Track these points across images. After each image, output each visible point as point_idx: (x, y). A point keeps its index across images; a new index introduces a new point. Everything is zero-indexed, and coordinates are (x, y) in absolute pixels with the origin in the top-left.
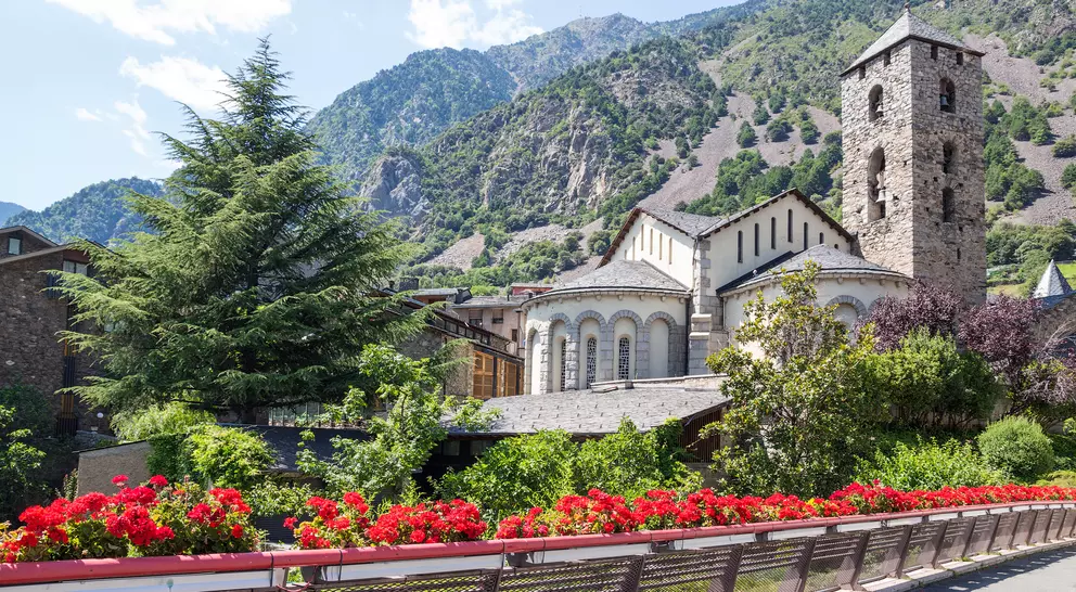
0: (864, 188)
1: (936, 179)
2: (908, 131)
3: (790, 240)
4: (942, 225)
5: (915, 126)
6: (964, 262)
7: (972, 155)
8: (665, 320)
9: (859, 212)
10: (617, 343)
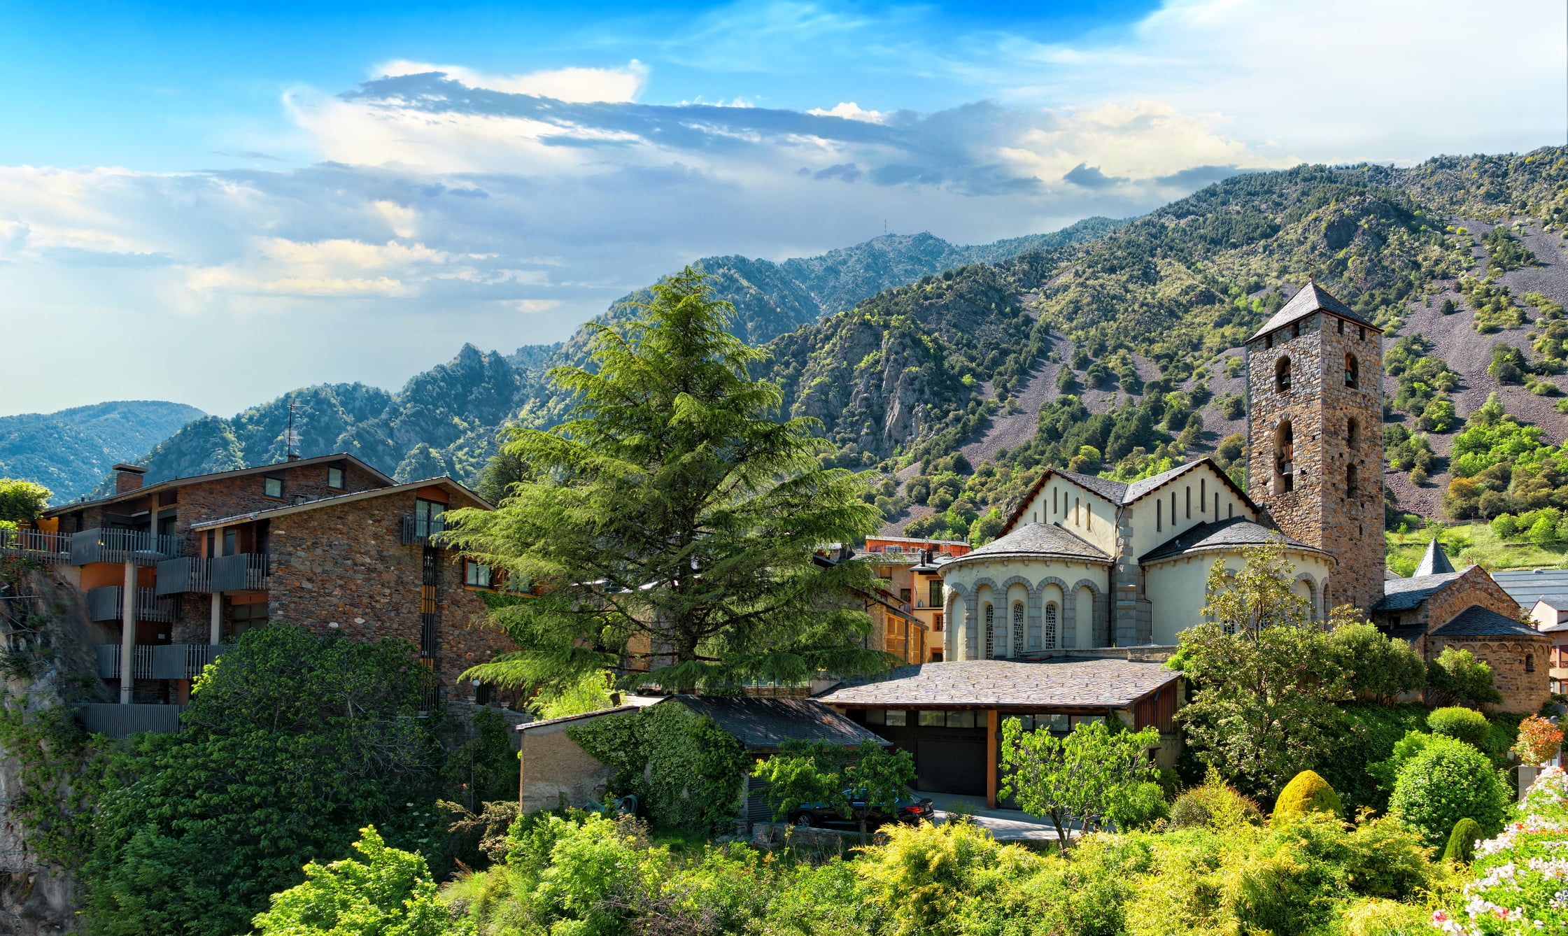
0: (1270, 460)
1: (1341, 455)
2: (1317, 405)
3: (1203, 510)
4: (1347, 500)
5: (1324, 402)
6: (1366, 539)
7: (1373, 432)
8: (1088, 586)
9: (1265, 484)
10: (1044, 611)
